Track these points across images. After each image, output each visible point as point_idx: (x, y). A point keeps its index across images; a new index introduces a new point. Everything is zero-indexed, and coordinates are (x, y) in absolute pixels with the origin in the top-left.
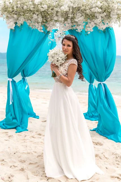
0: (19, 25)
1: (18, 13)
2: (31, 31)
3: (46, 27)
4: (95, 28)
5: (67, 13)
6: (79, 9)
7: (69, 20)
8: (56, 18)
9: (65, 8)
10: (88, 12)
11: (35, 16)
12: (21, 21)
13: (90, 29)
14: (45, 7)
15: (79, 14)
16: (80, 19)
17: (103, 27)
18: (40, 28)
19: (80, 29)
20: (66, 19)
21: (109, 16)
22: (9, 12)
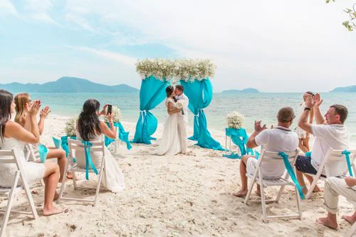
0: (148, 77)
1: (148, 70)
2: (156, 81)
3: (165, 79)
4: (196, 80)
5: (178, 71)
6: (185, 68)
7: (180, 75)
8: (171, 74)
9: (177, 68)
10: (191, 70)
11: (158, 72)
12: (149, 75)
13: (193, 80)
14: (165, 67)
15: (185, 72)
16: (186, 74)
17: (200, 79)
18: (162, 80)
19: (186, 80)
20: (178, 74)
21: (204, 73)
22: (142, 69)
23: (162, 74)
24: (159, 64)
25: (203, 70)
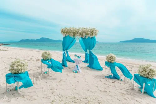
0: (66, 36)
1: (66, 33)
2: (70, 38)
3: (74, 37)
4: (89, 37)
5: (80, 33)
6: (84, 32)
7: (81, 35)
8: (77, 34)
9: (80, 32)
10: (87, 33)
11: (71, 34)
12: (67, 35)
13: (87, 37)
14: (74, 31)
16: (84, 35)
18: (72, 37)
20: (80, 35)
21: (92, 34)
22: (63, 32)
23: (73, 34)
24: (72, 30)
25: (92, 33)
